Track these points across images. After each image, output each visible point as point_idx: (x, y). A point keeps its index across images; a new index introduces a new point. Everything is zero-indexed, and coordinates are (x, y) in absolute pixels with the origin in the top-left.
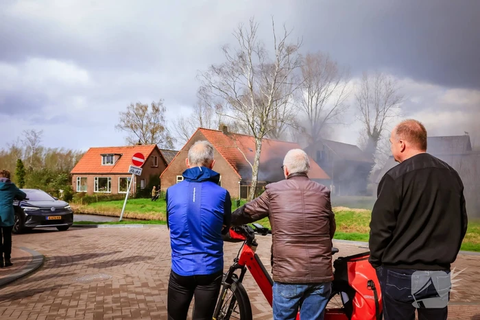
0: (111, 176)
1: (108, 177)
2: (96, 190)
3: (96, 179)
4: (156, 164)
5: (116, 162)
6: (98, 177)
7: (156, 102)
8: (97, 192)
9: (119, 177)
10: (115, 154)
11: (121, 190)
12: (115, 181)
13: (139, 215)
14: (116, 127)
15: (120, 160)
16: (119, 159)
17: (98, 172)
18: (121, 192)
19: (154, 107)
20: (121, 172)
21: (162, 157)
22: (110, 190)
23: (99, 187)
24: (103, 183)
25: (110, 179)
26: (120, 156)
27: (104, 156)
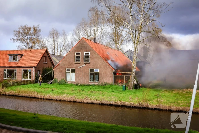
0: (17, 69)
1: (14, 69)
2: (5, 77)
3: (5, 70)
4: (46, 62)
5: (19, 60)
6: (7, 69)
7: (36, 26)
8: (6, 79)
9: (22, 69)
10: (19, 55)
11: (23, 78)
12: (20, 72)
13: (55, 97)
14: (11, 40)
15: (22, 59)
16: (21, 57)
17: (7, 66)
18: (24, 79)
19: (34, 28)
20: (24, 66)
21: (49, 57)
22: (15, 78)
23: (7, 76)
24: (10, 73)
25: (16, 70)
26: (22, 55)
27: (10, 55)
